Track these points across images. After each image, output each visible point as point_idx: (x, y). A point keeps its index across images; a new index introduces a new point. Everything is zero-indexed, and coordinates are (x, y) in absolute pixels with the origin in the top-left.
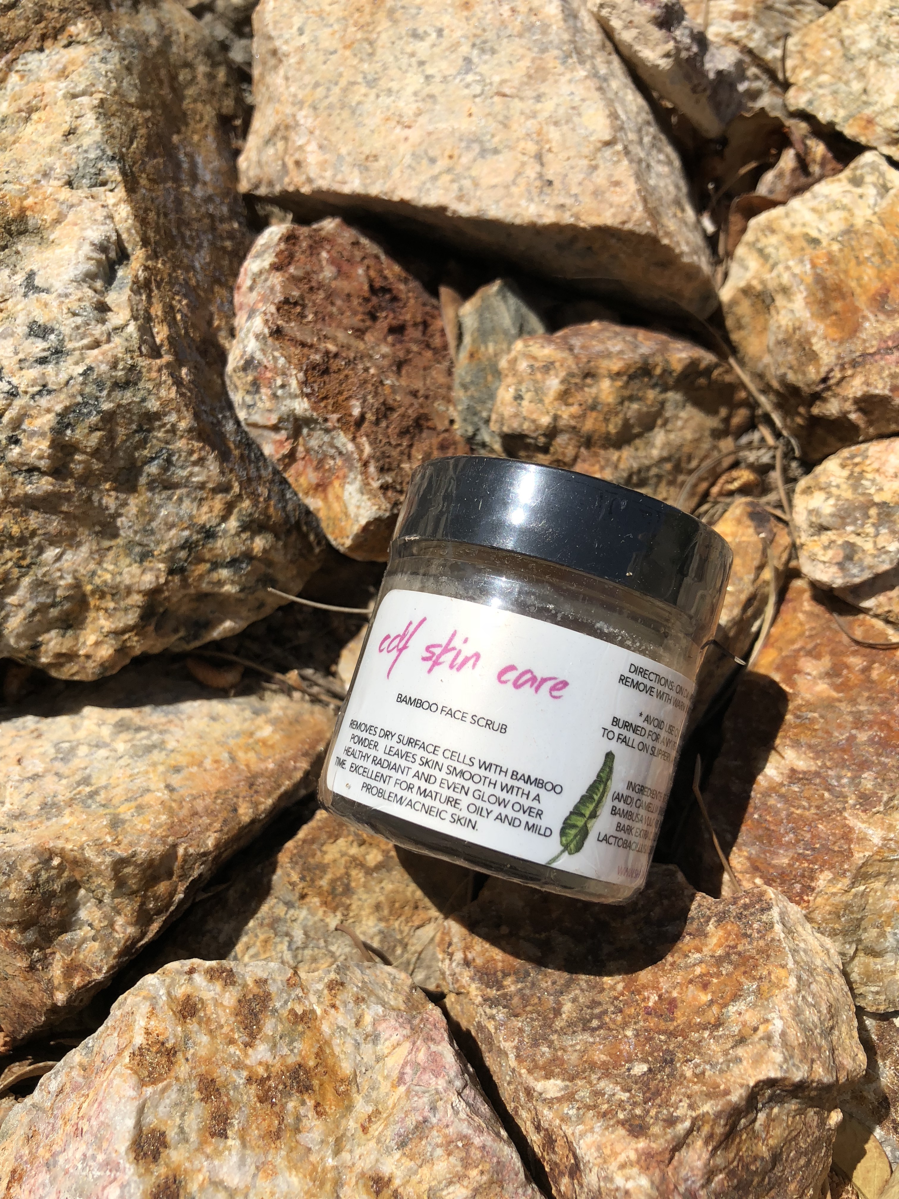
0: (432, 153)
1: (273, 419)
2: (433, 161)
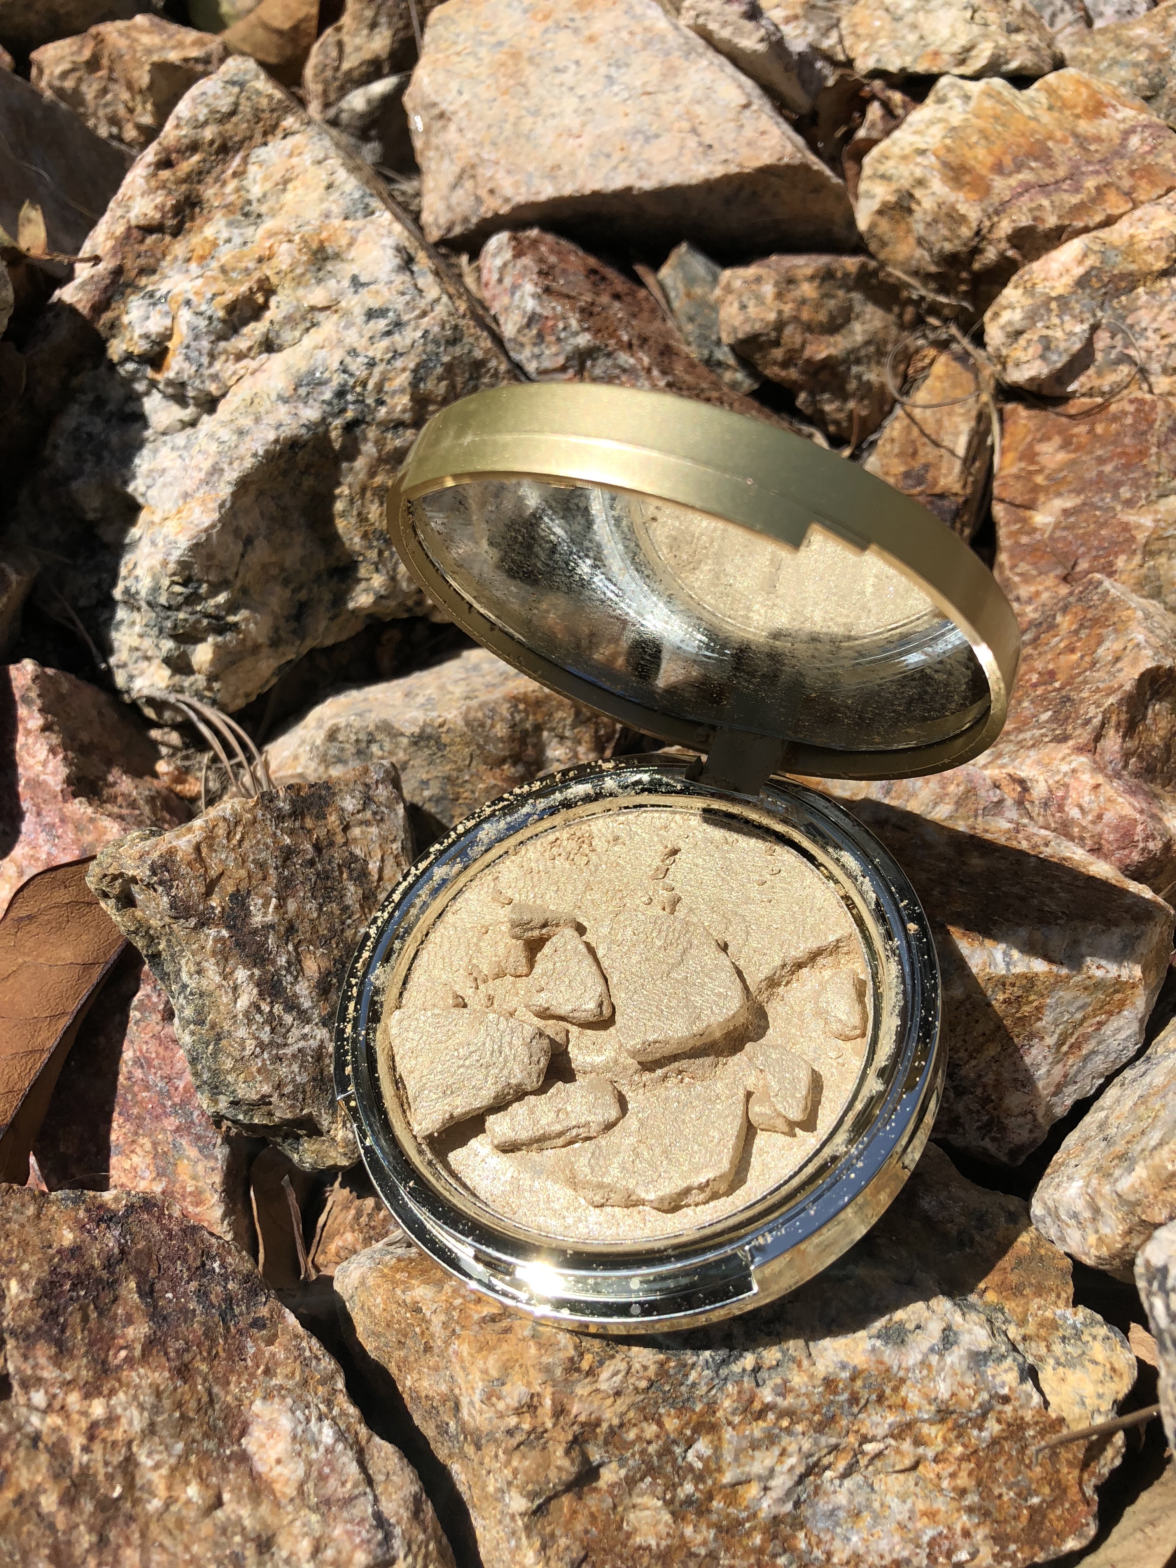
0: (606, 150)
1: (561, 360)
2: (608, 156)
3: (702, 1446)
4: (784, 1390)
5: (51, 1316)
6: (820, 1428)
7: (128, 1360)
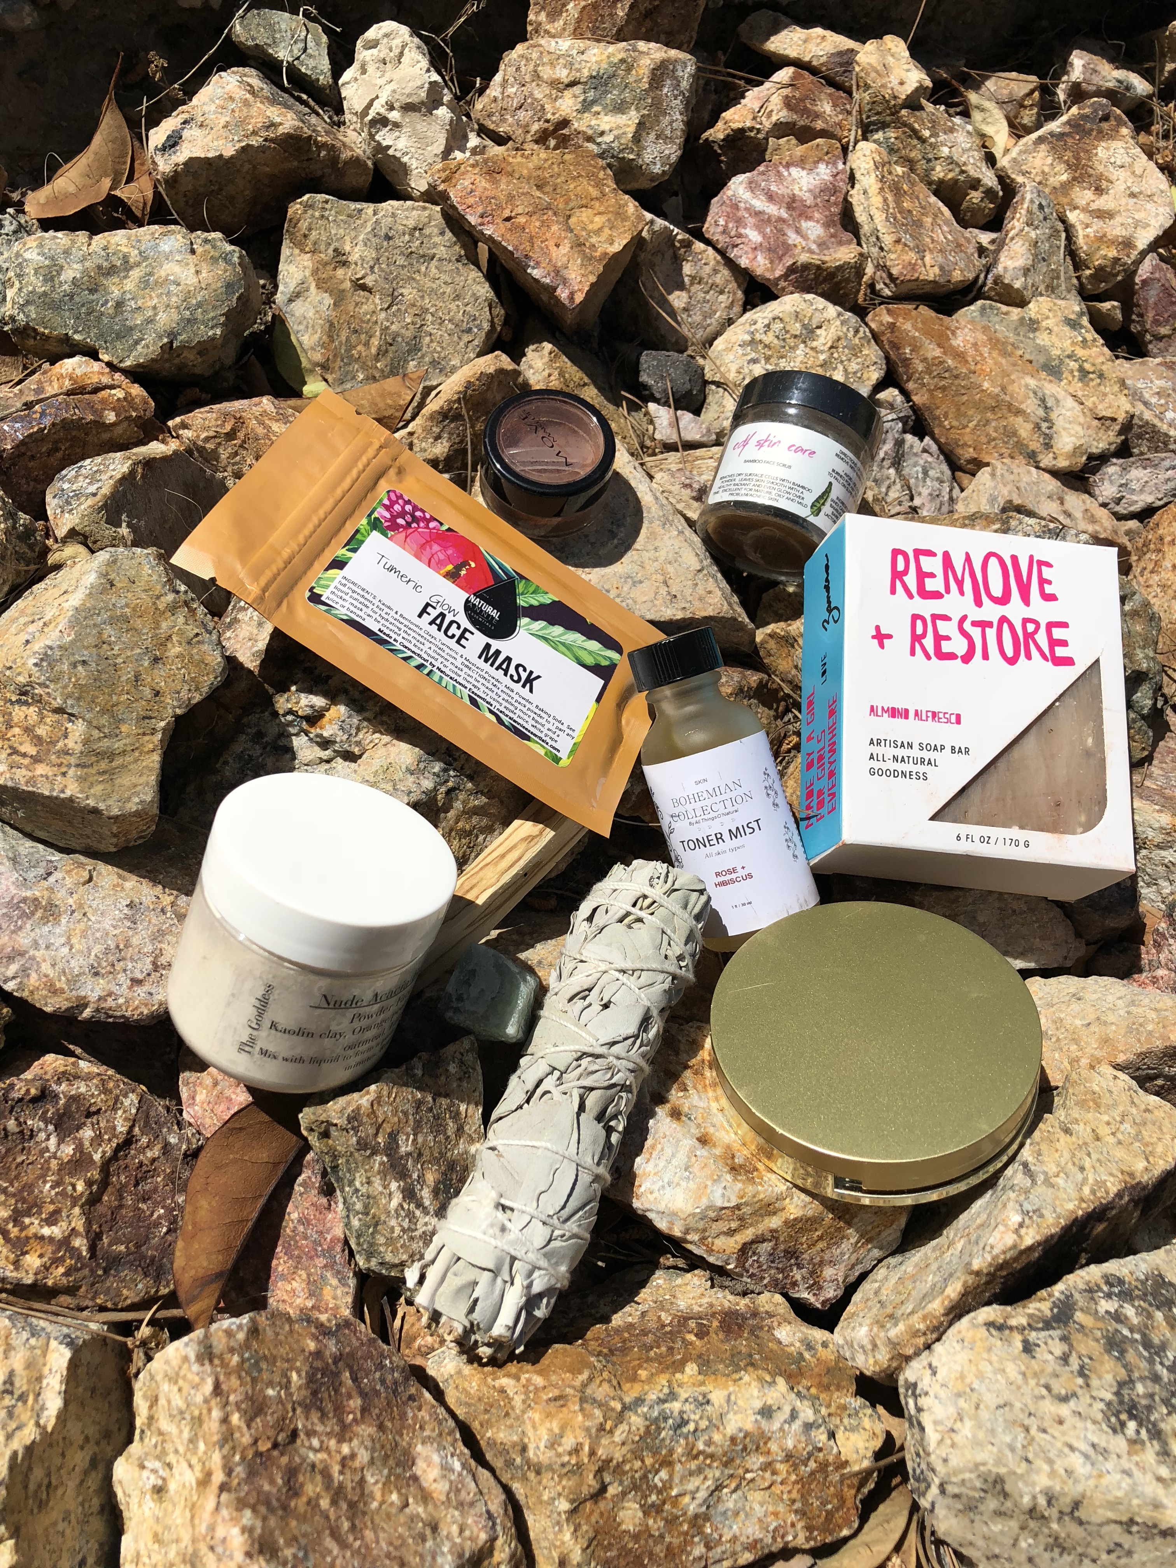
3: (663, 1474)
4: (709, 1443)
5: (315, 1393)
6: (726, 1465)
7: (355, 1420)
